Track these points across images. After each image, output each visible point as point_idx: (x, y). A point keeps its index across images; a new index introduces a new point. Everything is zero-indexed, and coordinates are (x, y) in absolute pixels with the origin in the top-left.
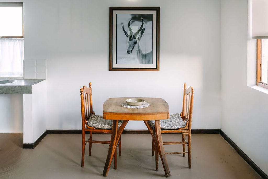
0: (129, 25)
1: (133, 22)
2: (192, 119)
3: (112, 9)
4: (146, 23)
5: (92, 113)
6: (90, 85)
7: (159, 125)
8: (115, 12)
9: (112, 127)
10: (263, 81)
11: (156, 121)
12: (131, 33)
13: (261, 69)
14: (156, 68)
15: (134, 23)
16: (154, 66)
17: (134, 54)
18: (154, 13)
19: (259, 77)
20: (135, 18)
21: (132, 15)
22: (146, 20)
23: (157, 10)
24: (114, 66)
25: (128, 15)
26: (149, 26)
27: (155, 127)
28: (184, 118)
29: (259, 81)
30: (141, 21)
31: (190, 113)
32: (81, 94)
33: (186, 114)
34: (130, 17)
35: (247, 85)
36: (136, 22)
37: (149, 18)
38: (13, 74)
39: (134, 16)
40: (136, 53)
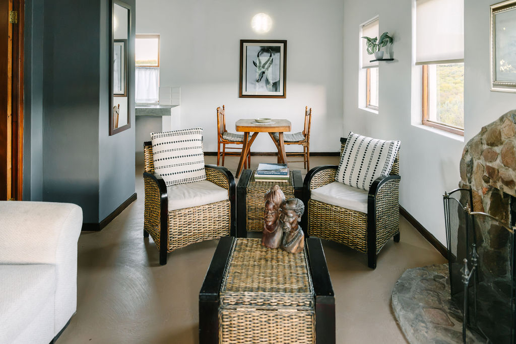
0: (258, 56)
1: (262, 53)
2: (310, 134)
3: (242, 42)
4: (274, 55)
5: (225, 131)
6: (223, 107)
7: (283, 137)
8: (245, 44)
9: (243, 140)
10: (372, 103)
11: (280, 133)
12: (260, 63)
13: (370, 94)
14: (283, 96)
15: (263, 55)
16: (281, 93)
17: (263, 82)
18: (282, 45)
19: (368, 101)
20: (264, 50)
21: (261, 47)
22: (274, 52)
23: (285, 42)
24: (244, 93)
25: (257, 47)
26: (277, 57)
27: (279, 140)
28: (305, 135)
29: (368, 104)
30: (269, 53)
31: (309, 132)
32: (218, 112)
33: (306, 132)
34: (259, 49)
35: (359, 107)
36: (265, 54)
37: (277, 50)
38: (149, 100)
39: (262, 48)
40: (265, 82)
